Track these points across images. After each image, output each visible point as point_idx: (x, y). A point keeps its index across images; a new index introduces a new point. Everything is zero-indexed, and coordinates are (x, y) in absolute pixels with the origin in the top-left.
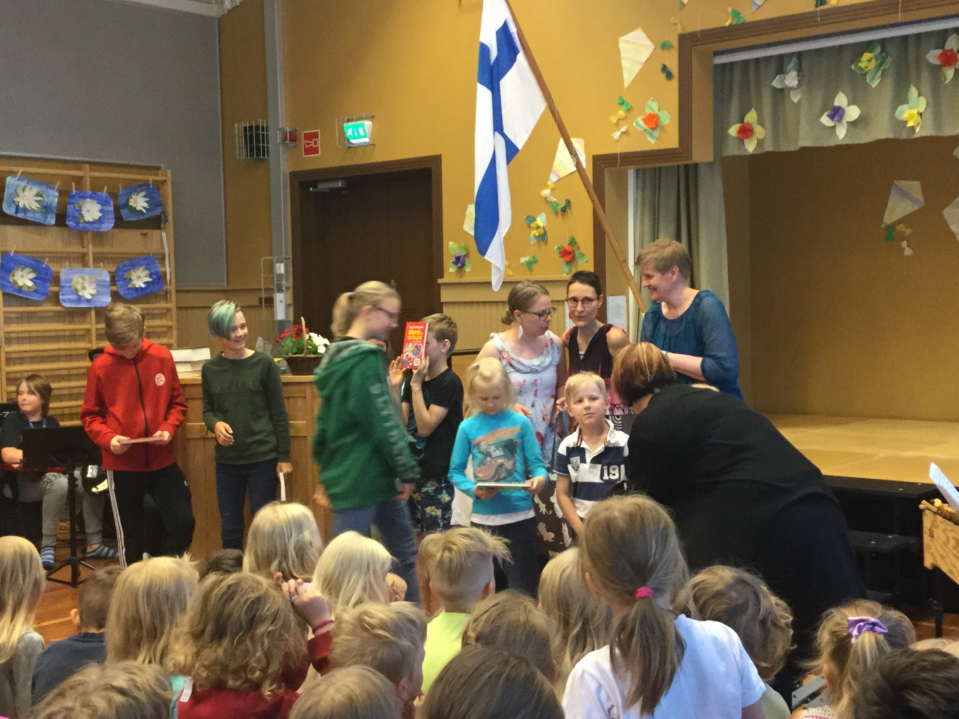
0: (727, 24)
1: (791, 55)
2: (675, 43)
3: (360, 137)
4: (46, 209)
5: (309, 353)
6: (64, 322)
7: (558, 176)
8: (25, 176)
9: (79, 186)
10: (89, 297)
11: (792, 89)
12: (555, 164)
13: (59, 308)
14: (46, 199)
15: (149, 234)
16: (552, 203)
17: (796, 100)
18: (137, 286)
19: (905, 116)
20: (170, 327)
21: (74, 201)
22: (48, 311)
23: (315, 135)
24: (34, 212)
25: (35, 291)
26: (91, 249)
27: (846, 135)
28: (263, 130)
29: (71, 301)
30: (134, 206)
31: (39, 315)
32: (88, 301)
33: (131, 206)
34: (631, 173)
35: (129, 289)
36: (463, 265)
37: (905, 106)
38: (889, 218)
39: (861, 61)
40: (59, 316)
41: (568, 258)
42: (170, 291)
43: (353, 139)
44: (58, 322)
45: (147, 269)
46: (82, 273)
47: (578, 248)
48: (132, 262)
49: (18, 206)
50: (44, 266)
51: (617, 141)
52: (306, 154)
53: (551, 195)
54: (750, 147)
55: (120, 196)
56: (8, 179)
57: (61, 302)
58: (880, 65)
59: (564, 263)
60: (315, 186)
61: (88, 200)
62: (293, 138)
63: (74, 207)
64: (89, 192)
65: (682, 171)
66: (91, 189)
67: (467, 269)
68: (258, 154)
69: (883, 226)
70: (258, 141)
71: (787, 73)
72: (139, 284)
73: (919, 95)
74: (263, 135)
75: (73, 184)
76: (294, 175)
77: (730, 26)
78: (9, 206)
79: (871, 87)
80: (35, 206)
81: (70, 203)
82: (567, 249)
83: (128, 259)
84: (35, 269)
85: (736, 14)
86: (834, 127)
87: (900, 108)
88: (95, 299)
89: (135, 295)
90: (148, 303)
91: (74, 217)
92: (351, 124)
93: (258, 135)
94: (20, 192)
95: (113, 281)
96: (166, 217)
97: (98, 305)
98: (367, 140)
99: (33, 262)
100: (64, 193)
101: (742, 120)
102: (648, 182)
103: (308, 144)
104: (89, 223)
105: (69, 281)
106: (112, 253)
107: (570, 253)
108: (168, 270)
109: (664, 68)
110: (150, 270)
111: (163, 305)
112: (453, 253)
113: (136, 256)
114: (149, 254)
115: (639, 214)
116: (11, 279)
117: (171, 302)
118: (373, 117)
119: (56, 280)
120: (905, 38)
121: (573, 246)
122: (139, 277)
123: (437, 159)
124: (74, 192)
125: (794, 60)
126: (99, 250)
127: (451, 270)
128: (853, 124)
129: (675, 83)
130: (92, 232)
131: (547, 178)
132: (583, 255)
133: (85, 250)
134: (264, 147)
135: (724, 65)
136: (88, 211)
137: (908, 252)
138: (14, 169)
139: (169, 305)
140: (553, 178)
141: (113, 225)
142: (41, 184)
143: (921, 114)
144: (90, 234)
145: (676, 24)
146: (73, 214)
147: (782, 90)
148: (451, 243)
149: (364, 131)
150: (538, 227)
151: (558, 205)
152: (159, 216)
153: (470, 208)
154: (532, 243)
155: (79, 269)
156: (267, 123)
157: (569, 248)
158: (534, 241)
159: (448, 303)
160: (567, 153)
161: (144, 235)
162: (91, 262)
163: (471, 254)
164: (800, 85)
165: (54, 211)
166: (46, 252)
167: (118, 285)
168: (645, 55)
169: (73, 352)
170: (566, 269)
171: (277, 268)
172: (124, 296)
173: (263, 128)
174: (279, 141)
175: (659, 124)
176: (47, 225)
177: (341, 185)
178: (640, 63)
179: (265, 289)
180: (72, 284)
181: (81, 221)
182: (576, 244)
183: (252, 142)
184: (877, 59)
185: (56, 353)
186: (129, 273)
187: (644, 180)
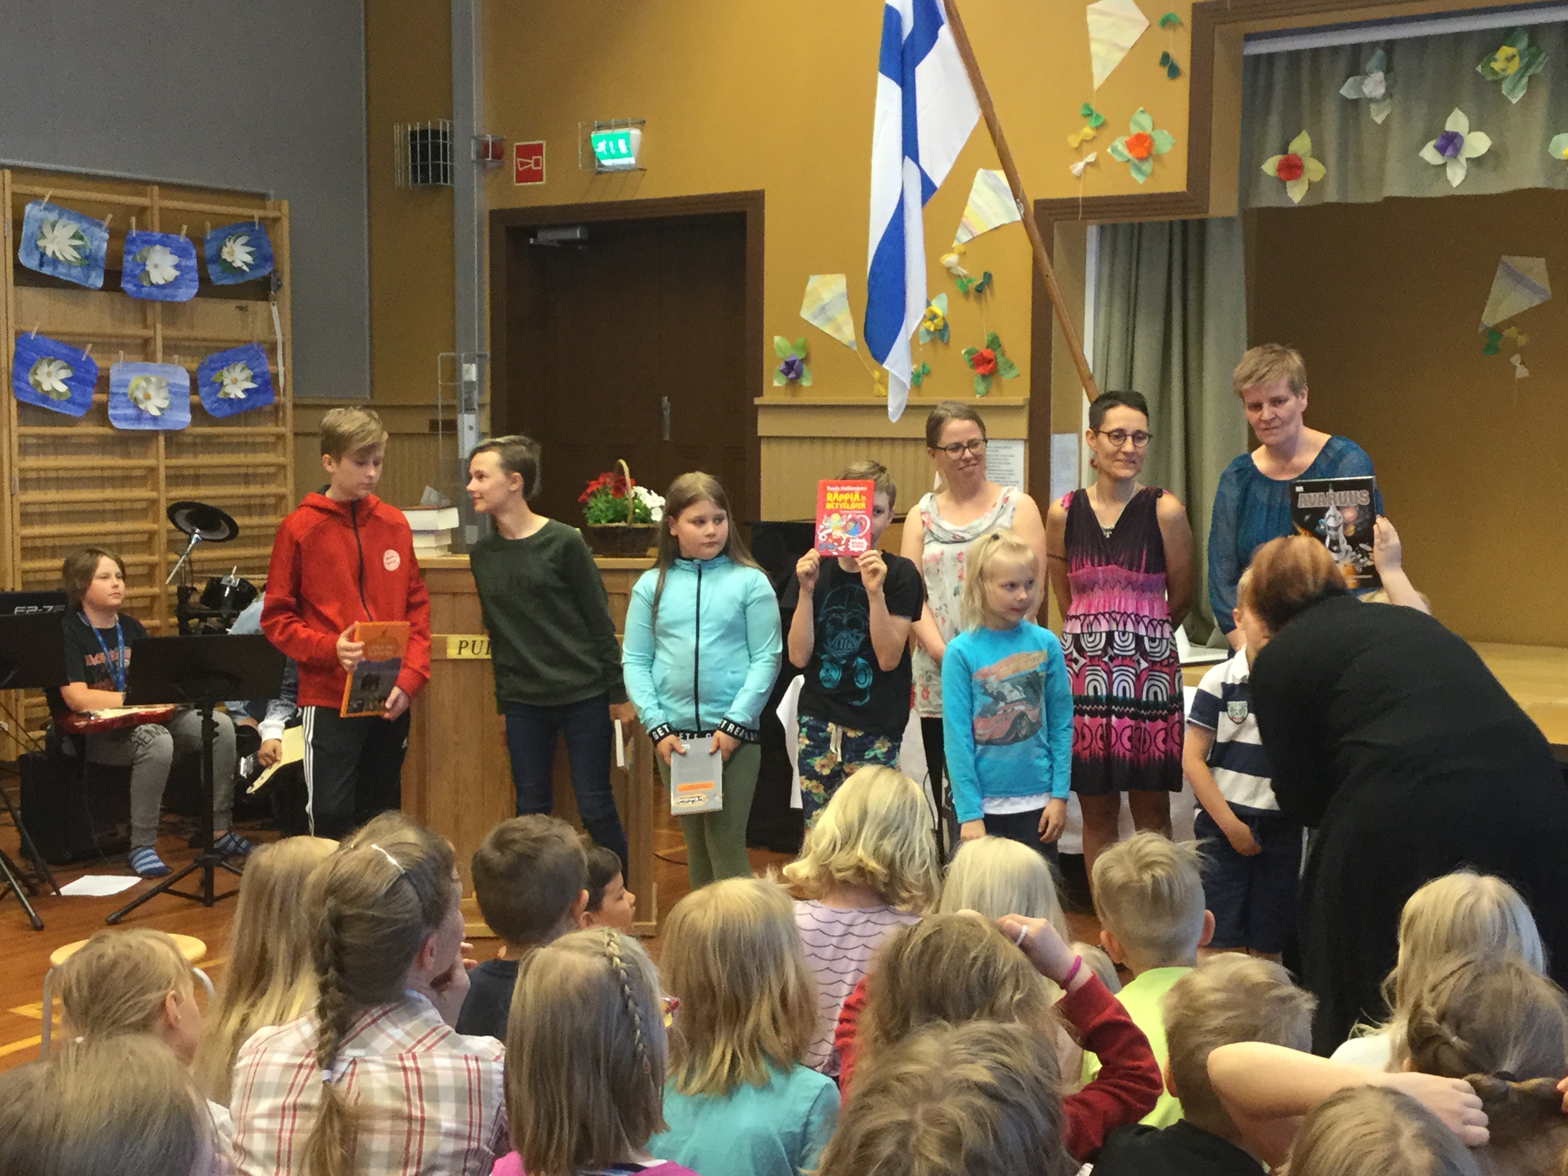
1: (1375, 45)
2: (1186, 17)
3: (619, 155)
4: (88, 260)
5: (635, 520)
6: (112, 454)
7: (970, 231)
8: (56, 203)
9: (141, 225)
10: (156, 413)
11: (1371, 100)
12: (967, 212)
13: (105, 430)
14: (89, 243)
15: (250, 309)
16: (959, 276)
17: (1379, 120)
18: (232, 396)
19: (1565, 152)
20: (282, 467)
21: (134, 248)
22: (88, 436)
23: (538, 150)
24: (69, 264)
25: (70, 401)
26: (159, 333)
27: (1464, 180)
28: (445, 138)
29: (126, 418)
30: (229, 260)
31: (73, 441)
32: (155, 419)
33: (225, 260)
34: (1092, 232)
35: (219, 400)
36: (799, 375)
37: (1564, 136)
38: (1491, 317)
40: (104, 445)
41: (984, 370)
42: (284, 406)
43: (606, 158)
44: (103, 453)
45: (248, 366)
46: (145, 371)
47: (1003, 354)
48: (225, 355)
49: (43, 255)
50: (84, 359)
51: (1078, 178)
52: (519, 180)
53: (959, 264)
54: (1296, 194)
55: (208, 242)
56: (28, 208)
57: (111, 419)
58: (1527, 67)
59: (977, 378)
60: (535, 237)
61: (158, 247)
62: (498, 155)
63: (134, 258)
64: (157, 235)
65: (1177, 230)
66: (161, 231)
67: (806, 383)
68: (436, 178)
69: (1480, 329)
70: (436, 156)
71: (1366, 74)
72: (236, 392)
74: (445, 145)
75: (133, 220)
76: (496, 216)
78: (29, 254)
79: (1510, 102)
80: (71, 255)
81: (130, 252)
82: (984, 355)
83: (218, 349)
84: (72, 362)
86: (1444, 165)
87: (1556, 138)
88: (166, 417)
89: (227, 410)
90: (246, 426)
91: (134, 276)
92: (604, 133)
93: (436, 147)
94: (47, 230)
95: (194, 388)
96: (279, 280)
97: (170, 426)
98: (632, 161)
99: (65, 351)
100: (117, 234)
101: (1285, 151)
102: (1121, 247)
103: (522, 164)
104: (158, 286)
105: (124, 384)
106: (190, 339)
107: (990, 361)
108: (281, 369)
109: (1166, 59)
110: (252, 369)
111: (272, 429)
112: (780, 355)
113: (231, 345)
114: (250, 342)
115: (1104, 299)
116: (31, 381)
117: (284, 425)
118: (643, 123)
119: (103, 383)
121: (994, 350)
122: (235, 381)
123: (756, 199)
124: (134, 233)
125: (1380, 53)
126: (172, 333)
127: (776, 384)
128: (1476, 162)
129: (1182, 86)
130: (162, 302)
131: (953, 237)
132: (1011, 366)
133: (149, 333)
134: (445, 167)
135: (1257, 57)
136: (156, 266)
137: (1522, 372)
138: (38, 190)
139: (281, 429)
140: (963, 236)
141: (196, 291)
142: (80, 217)
144: (158, 307)
146: (132, 270)
147: (1355, 103)
148: (777, 339)
149: (628, 144)
150: (934, 316)
151: (970, 281)
152: (266, 280)
153: (814, 281)
154: (921, 342)
155: (140, 364)
156: (451, 125)
157: (987, 353)
158: (924, 339)
159: (769, 438)
160: (989, 194)
161: (241, 308)
162: (159, 355)
163: (813, 356)
164: (1388, 94)
165: (102, 264)
166: (89, 335)
167: (202, 395)
168: (1131, 35)
169: (127, 505)
170: (981, 388)
171: (464, 372)
172: (211, 413)
173: (445, 134)
174: (473, 157)
175: (1153, 153)
176: (88, 289)
177: (578, 236)
178: (1121, 49)
179: (443, 407)
180: (129, 391)
181: (145, 284)
182: (1000, 345)
183: (424, 157)
184: (1521, 58)
185: (99, 507)
186: (218, 373)
187: (1114, 243)
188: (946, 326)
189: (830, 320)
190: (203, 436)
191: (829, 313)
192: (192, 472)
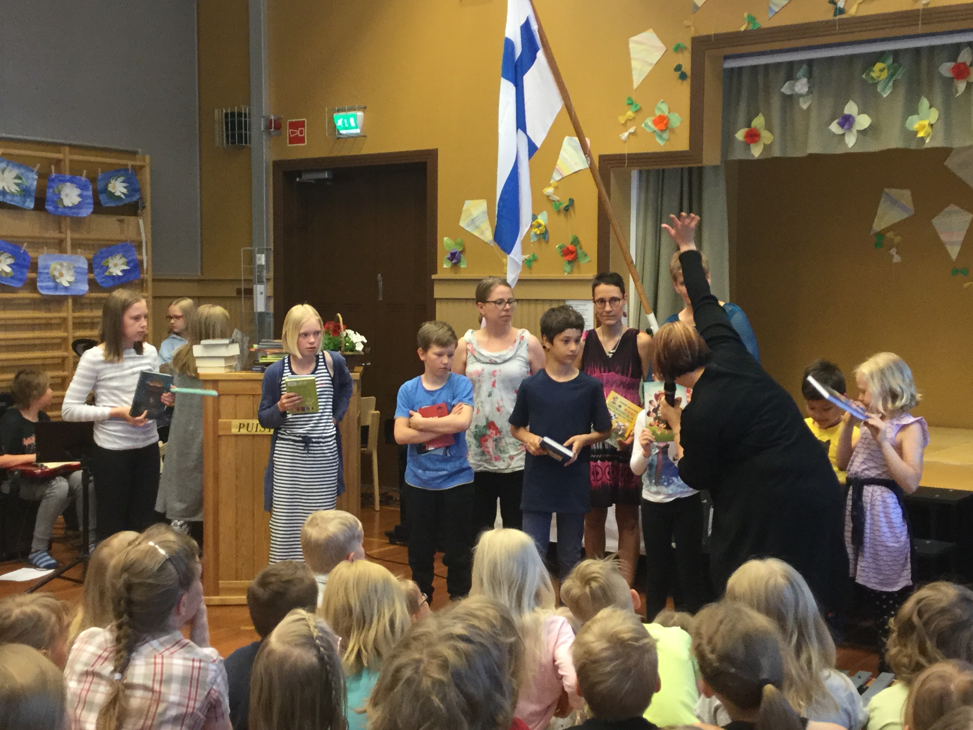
0: (743, 29)
1: (801, 62)
2: (688, 45)
3: (350, 128)
4: (25, 192)
5: (346, 350)
6: (40, 310)
7: (561, 174)
8: (5, 157)
9: (58, 171)
10: (66, 284)
11: (801, 95)
12: (559, 162)
13: (35, 295)
14: (25, 182)
15: (125, 221)
16: (554, 201)
17: (805, 107)
18: (114, 274)
19: (916, 126)
21: (54, 185)
22: (25, 298)
23: (302, 124)
24: (13, 194)
25: (12, 278)
26: (69, 235)
27: (856, 143)
28: (245, 117)
29: (48, 288)
30: (113, 191)
31: (15, 302)
32: (66, 288)
33: (110, 192)
34: (635, 174)
35: (106, 277)
36: (459, 261)
37: (915, 117)
38: (879, 225)
39: (873, 71)
40: (35, 304)
41: (570, 257)
42: (147, 280)
43: (342, 129)
44: (34, 309)
45: (124, 256)
46: (60, 259)
47: (581, 248)
48: (110, 249)
50: (22, 252)
51: (625, 141)
52: (290, 143)
53: (554, 194)
54: (756, 152)
55: (100, 180)
57: (38, 288)
58: (891, 76)
59: (565, 263)
60: (300, 177)
61: (68, 184)
62: (278, 127)
63: (54, 191)
64: (68, 176)
65: (686, 174)
66: (71, 173)
67: (463, 266)
68: (240, 141)
69: (872, 233)
71: (797, 80)
72: (117, 271)
73: (931, 107)
74: (245, 121)
75: (53, 167)
76: (277, 165)
77: (745, 30)
79: (882, 96)
80: (14, 189)
81: (51, 187)
82: (570, 249)
83: (106, 246)
84: (14, 254)
85: (752, 19)
86: (843, 135)
87: (910, 118)
88: (73, 287)
89: (111, 283)
91: (53, 202)
92: (341, 114)
93: (240, 122)
95: (91, 269)
96: (143, 203)
97: (75, 293)
98: (358, 131)
99: (10, 247)
100: (43, 176)
101: (749, 125)
102: (652, 183)
103: (293, 133)
104: (68, 207)
105: (47, 267)
106: (88, 240)
107: (572, 252)
108: (145, 258)
109: (678, 68)
110: (126, 258)
112: (448, 249)
113: (113, 243)
114: (127, 241)
115: (642, 215)
117: (147, 291)
118: (365, 108)
119: (34, 267)
120: (918, 50)
121: (575, 246)
122: (116, 265)
123: (433, 154)
124: (53, 175)
125: (805, 67)
126: (77, 236)
127: (445, 266)
128: (863, 133)
129: (687, 85)
130: (71, 217)
131: (550, 177)
132: (586, 255)
133: (62, 236)
134: (246, 134)
135: (732, 70)
136: (67, 195)
137: (897, 259)
140: (556, 177)
141: (91, 210)
142: (20, 166)
143: (931, 126)
144: (68, 220)
145: (690, 26)
146: (52, 198)
147: (791, 97)
148: (445, 239)
149: (355, 121)
150: (540, 225)
151: (560, 204)
152: (136, 203)
153: (468, 204)
154: (532, 241)
155: (58, 255)
156: (249, 109)
157: (571, 247)
158: (534, 239)
159: (441, 299)
160: (571, 151)
161: (121, 221)
162: (69, 248)
163: (467, 250)
164: (810, 92)
165: (33, 194)
166: (24, 237)
167: (96, 273)
168: (656, 56)
169: (49, 341)
170: (568, 268)
171: (257, 259)
172: (101, 285)
173: (245, 114)
174: (263, 129)
175: (669, 126)
176: (25, 209)
177: (326, 176)
178: (651, 64)
179: (244, 280)
180: (50, 271)
181: (60, 206)
182: (578, 242)
183: (233, 129)
184: (889, 70)
185: (32, 342)
186: (106, 260)
187: (648, 181)
188: (546, 231)
189: (477, 227)
190: (97, 299)
191: (477, 223)
192: (89, 320)
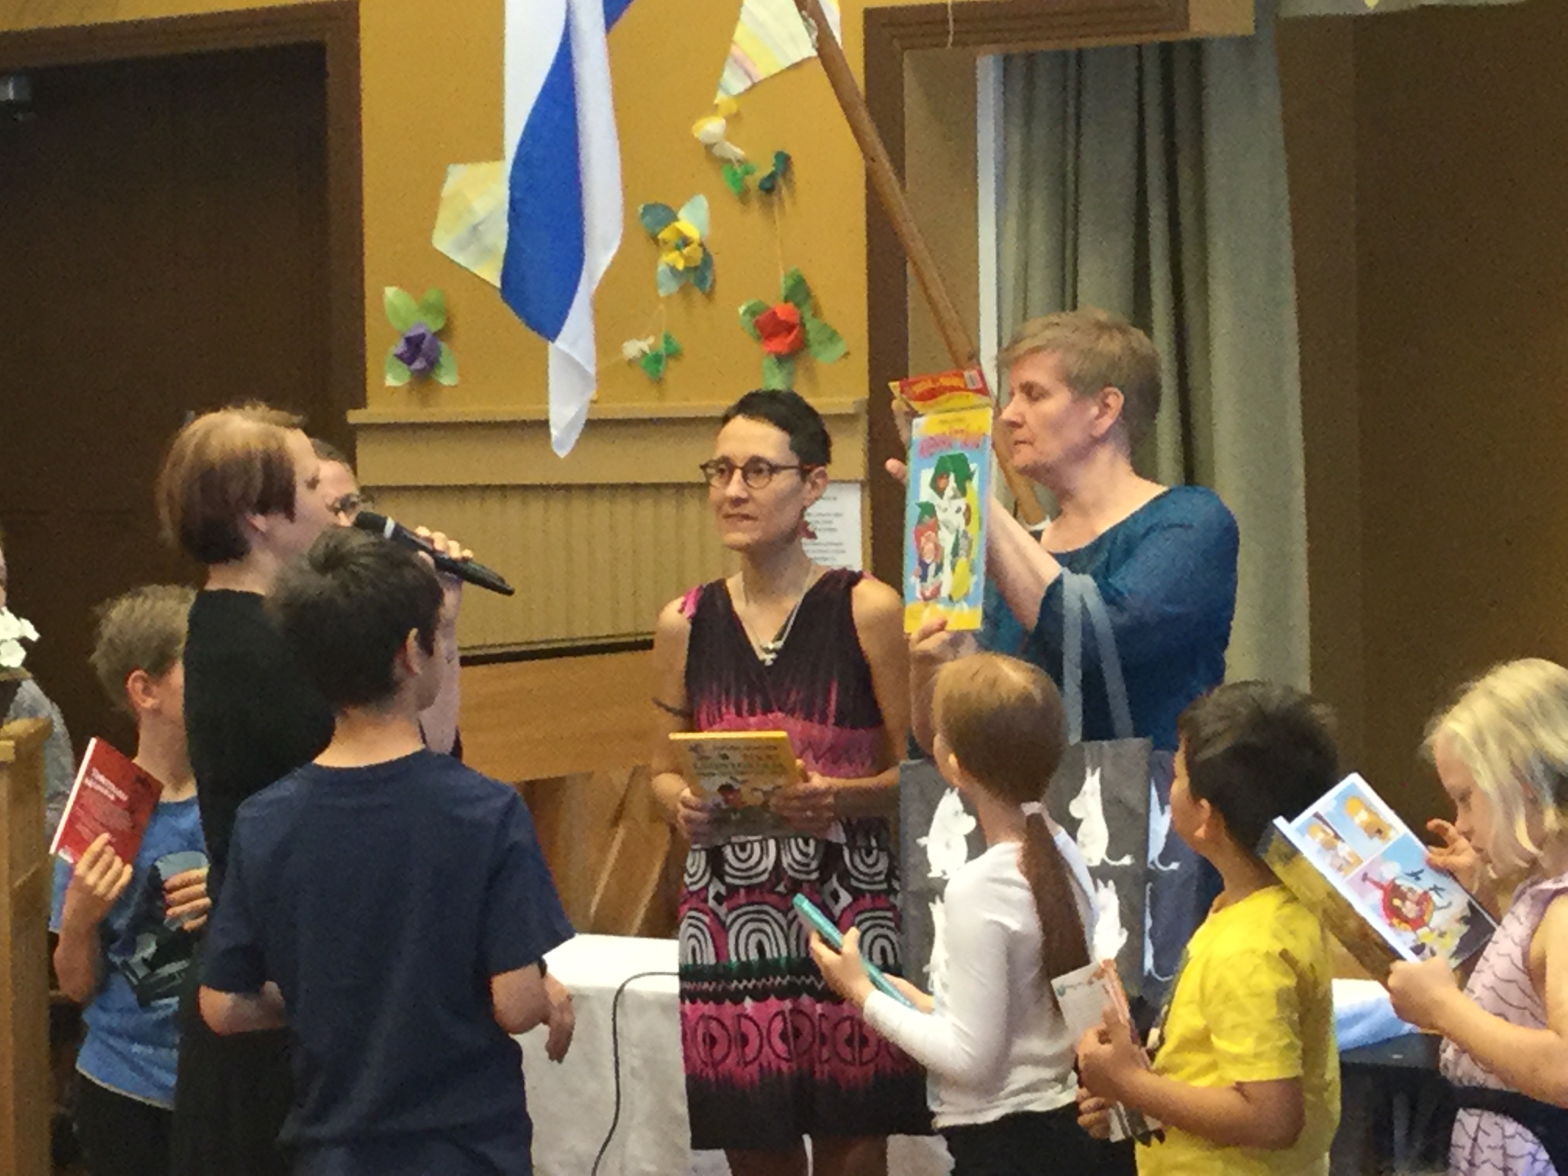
7: (750, 76)
12: (740, 34)
16: (728, 161)
34: (988, 69)
36: (433, 363)
41: (782, 344)
47: (817, 313)
53: (728, 136)
59: (768, 362)
65: (1152, 64)
67: (447, 378)
82: (781, 316)
102: (1043, 99)
107: (789, 328)
112: (397, 325)
121: (800, 306)
123: (342, 16)
127: (391, 381)
131: (715, 84)
132: (833, 336)
140: (734, 83)
148: (390, 292)
150: (684, 242)
151: (748, 171)
153: (458, 178)
154: (662, 293)
157: (783, 311)
158: (668, 288)
159: (380, 489)
163: (460, 324)
170: (776, 379)
177: (11, 95)
182: (808, 294)
187: (1029, 90)
191: (487, 239)
